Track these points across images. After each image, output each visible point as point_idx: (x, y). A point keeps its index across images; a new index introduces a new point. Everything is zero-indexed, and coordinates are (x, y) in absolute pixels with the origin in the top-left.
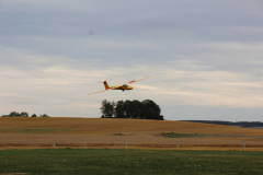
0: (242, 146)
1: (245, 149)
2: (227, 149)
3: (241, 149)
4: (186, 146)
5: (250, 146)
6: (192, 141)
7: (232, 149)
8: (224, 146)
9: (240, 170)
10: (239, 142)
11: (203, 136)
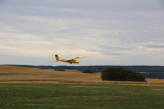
0: (40, 81)
1: (42, 82)
2: (31, 82)
3: (39, 82)
4: (5, 81)
5: (45, 80)
6: (9, 77)
7: (34, 82)
8: (29, 80)
9: (37, 95)
10: (38, 78)
11: (16, 74)
